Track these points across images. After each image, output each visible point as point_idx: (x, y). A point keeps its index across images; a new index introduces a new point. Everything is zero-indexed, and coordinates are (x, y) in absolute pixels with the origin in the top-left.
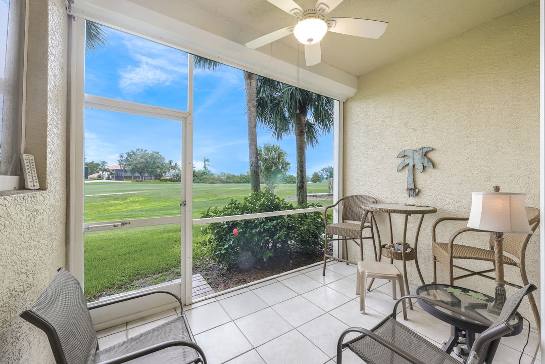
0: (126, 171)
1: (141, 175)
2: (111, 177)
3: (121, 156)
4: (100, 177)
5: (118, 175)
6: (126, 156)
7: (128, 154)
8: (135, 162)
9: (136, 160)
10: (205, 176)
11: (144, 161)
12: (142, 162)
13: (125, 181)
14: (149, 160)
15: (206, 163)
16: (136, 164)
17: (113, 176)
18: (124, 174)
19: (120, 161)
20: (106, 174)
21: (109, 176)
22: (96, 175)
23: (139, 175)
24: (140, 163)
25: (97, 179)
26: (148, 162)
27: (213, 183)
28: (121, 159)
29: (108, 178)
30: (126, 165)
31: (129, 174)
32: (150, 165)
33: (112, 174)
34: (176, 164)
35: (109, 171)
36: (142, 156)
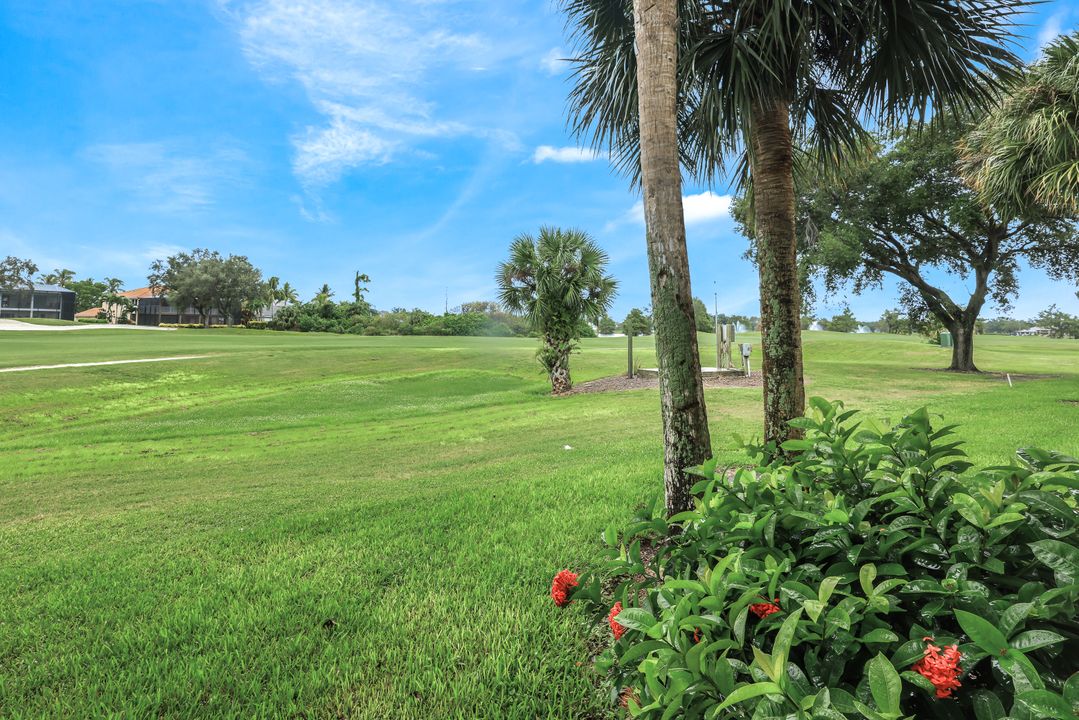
0: (165, 303)
1: (201, 312)
2: (129, 316)
3: (156, 267)
4: (103, 317)
5: (147, 313)
6: (166, 266)
7: (172, 261)
8: (188, 280)
9: (190, 276)
10: (357, 316)
11: (211, 279)
12: (206, 281)
13: (163, 328)
14: (222, 276)
15: (362, 284)
16: (191, 285)
17: (133, 317)
18: (162, 311)
19: (153, 279)
20: (117, 310)
21: (124, 315)
22: (93, 312)
23: (197, 313)
24: (199, 282)
25: (97, 322)
26: (219, 281)
27: (378, 334)
28: (156, 273)
29: (123, 321)
30: (165, 287)
31: (172, 311)
32: (224, 287)
33: (131, 310)
34: (287, 286)
35: (125, 302)
36: (206, 267)
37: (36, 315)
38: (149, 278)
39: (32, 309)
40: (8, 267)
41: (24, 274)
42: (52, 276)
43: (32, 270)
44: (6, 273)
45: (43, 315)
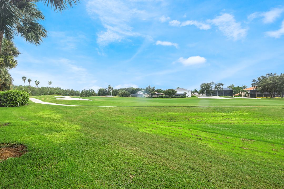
0: (258, 91)
1: (270, 93)
2: (247, 95)
3: (254, 81)
4: (240, 96)
5: (252, 94)
6: (257, 80)
7: (259, 79)
8: (264, 84)
9: (265, 82)
11: (272, 82)
12: (271, 83)
13: (257, 98)
14: (277, 81)
16: (265, 85)
17: (248, 95)
18: (257, 94)
19: (253, 85)
20: (244, 94)
21: (245, 95)
22: (238, 94)
23: (269, 94)
24: (268, 84)
25: (238, 97)
26: (276, 83)
28: (254, 83)
29: (245, 96)
30: (257, 87)
31: (260, 94)
32: (278, 85)
33: (248, 93)
35: (246, 91)
36: (271, 79)
37: (225, 95)
38: (252, 84)
39: (224, 94)
40: (218, 85)
41: (221, 86)
42: (230, 86)
43: (223, 85)
44: (218, 86)
45: (226, 95)
